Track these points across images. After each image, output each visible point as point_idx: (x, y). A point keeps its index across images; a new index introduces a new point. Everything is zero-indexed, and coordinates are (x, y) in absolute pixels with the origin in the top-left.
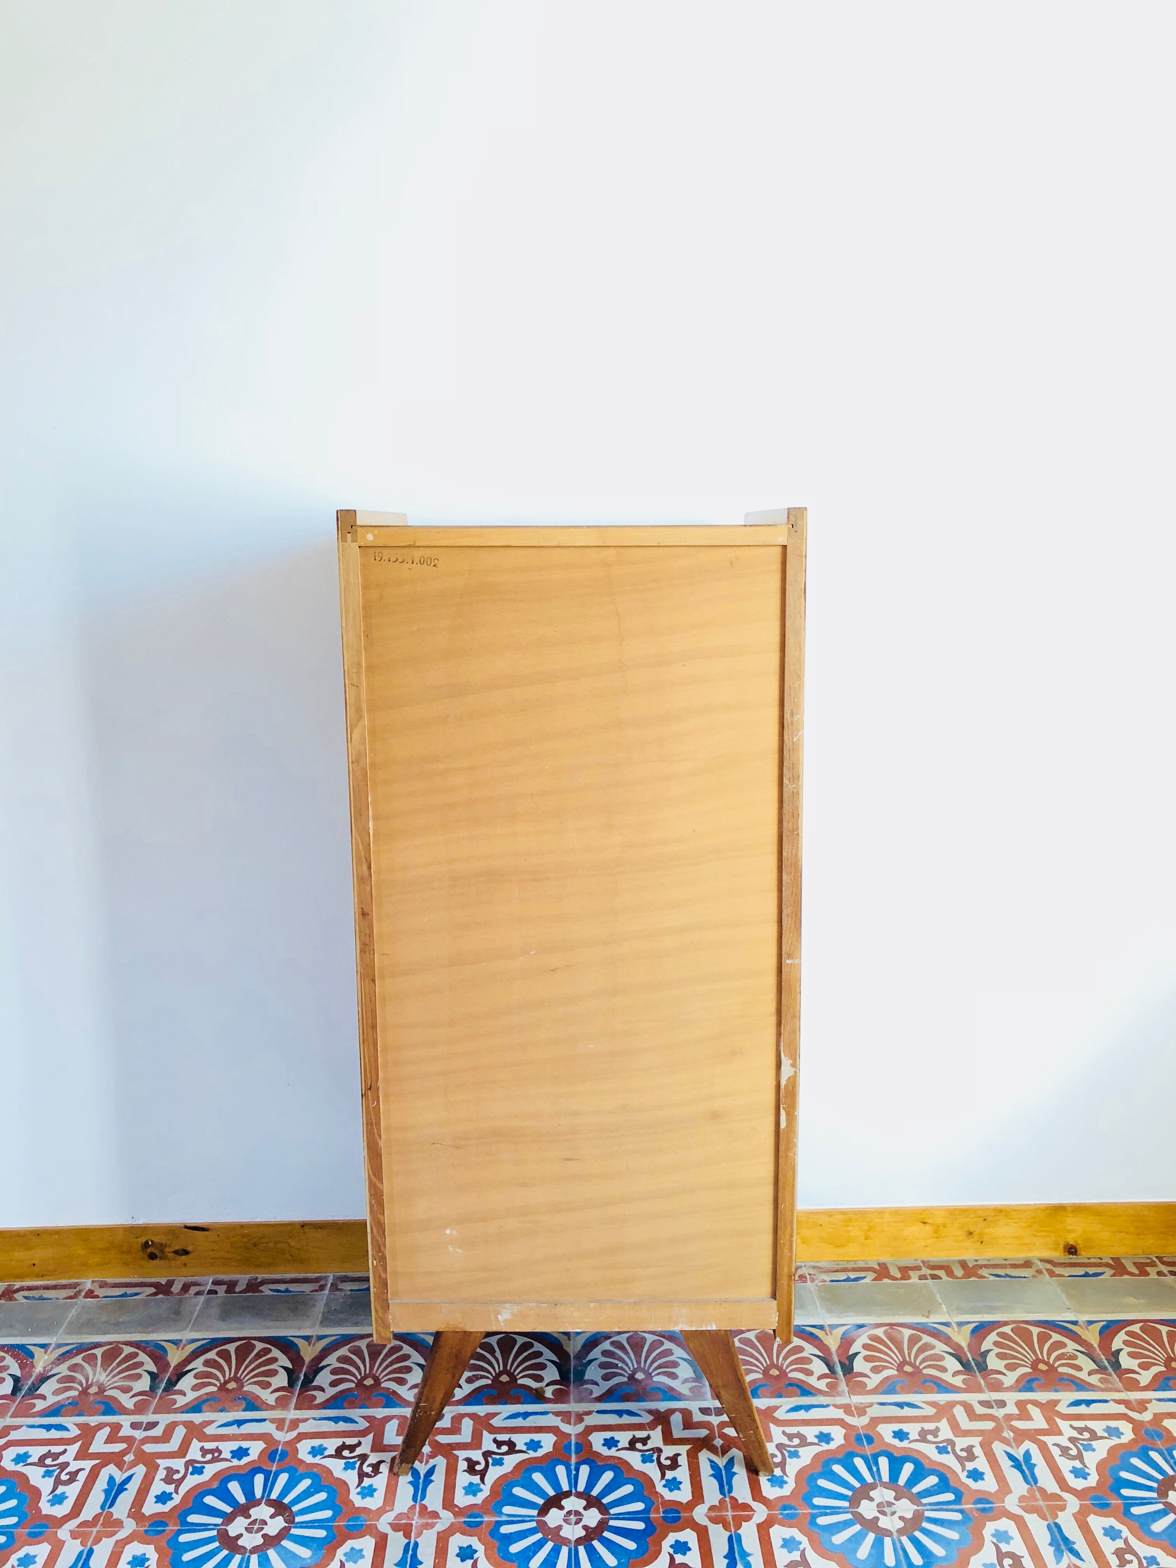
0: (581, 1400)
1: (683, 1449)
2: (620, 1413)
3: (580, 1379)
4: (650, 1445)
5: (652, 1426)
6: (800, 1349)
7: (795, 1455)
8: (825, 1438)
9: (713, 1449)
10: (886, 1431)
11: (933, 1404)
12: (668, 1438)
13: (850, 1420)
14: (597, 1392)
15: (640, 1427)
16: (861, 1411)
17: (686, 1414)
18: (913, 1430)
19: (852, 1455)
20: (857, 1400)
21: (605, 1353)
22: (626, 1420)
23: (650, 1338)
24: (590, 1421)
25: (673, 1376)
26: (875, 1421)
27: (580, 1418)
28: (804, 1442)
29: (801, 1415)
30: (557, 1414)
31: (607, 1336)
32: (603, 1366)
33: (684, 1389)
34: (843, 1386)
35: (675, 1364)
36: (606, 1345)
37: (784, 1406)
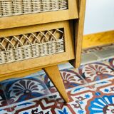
0: (11, 103)
1: (49, 110)
2: (25, 104)
3: (9, 97)
4: (39, 111)
5: (37, 105)
6: (69, 75)
7: (82, 103)
8: (87, 96)
9: (58, 107)
10: (102, 90)
11: (110, 81)
12: (44, 108)
13: (92, 90)
14: (16, 99)
15: (33, 107)
16: (93, 87)
17: (46, 99)
18: (109, 88)
19: (97, 99)
20: (90, 84)
21: (14, 88)
22: (28, 106)
23: (26, 81)
24: (16, 109)
25: (37, 89)
26: (98, 88)
27: (13, 109)
28: (83, 99)
29: (78, 92)
30: (5, 109)
31: (13, 83)
32: (14, 92)
33: (42, 92)
34: (85, 81)
35: (37, 86)
36: (14, 85)
37: (72, 90)
